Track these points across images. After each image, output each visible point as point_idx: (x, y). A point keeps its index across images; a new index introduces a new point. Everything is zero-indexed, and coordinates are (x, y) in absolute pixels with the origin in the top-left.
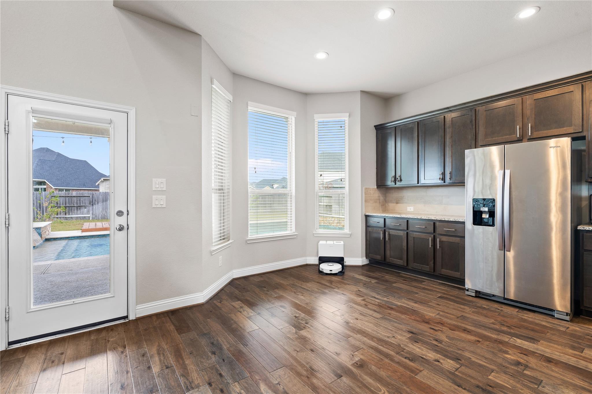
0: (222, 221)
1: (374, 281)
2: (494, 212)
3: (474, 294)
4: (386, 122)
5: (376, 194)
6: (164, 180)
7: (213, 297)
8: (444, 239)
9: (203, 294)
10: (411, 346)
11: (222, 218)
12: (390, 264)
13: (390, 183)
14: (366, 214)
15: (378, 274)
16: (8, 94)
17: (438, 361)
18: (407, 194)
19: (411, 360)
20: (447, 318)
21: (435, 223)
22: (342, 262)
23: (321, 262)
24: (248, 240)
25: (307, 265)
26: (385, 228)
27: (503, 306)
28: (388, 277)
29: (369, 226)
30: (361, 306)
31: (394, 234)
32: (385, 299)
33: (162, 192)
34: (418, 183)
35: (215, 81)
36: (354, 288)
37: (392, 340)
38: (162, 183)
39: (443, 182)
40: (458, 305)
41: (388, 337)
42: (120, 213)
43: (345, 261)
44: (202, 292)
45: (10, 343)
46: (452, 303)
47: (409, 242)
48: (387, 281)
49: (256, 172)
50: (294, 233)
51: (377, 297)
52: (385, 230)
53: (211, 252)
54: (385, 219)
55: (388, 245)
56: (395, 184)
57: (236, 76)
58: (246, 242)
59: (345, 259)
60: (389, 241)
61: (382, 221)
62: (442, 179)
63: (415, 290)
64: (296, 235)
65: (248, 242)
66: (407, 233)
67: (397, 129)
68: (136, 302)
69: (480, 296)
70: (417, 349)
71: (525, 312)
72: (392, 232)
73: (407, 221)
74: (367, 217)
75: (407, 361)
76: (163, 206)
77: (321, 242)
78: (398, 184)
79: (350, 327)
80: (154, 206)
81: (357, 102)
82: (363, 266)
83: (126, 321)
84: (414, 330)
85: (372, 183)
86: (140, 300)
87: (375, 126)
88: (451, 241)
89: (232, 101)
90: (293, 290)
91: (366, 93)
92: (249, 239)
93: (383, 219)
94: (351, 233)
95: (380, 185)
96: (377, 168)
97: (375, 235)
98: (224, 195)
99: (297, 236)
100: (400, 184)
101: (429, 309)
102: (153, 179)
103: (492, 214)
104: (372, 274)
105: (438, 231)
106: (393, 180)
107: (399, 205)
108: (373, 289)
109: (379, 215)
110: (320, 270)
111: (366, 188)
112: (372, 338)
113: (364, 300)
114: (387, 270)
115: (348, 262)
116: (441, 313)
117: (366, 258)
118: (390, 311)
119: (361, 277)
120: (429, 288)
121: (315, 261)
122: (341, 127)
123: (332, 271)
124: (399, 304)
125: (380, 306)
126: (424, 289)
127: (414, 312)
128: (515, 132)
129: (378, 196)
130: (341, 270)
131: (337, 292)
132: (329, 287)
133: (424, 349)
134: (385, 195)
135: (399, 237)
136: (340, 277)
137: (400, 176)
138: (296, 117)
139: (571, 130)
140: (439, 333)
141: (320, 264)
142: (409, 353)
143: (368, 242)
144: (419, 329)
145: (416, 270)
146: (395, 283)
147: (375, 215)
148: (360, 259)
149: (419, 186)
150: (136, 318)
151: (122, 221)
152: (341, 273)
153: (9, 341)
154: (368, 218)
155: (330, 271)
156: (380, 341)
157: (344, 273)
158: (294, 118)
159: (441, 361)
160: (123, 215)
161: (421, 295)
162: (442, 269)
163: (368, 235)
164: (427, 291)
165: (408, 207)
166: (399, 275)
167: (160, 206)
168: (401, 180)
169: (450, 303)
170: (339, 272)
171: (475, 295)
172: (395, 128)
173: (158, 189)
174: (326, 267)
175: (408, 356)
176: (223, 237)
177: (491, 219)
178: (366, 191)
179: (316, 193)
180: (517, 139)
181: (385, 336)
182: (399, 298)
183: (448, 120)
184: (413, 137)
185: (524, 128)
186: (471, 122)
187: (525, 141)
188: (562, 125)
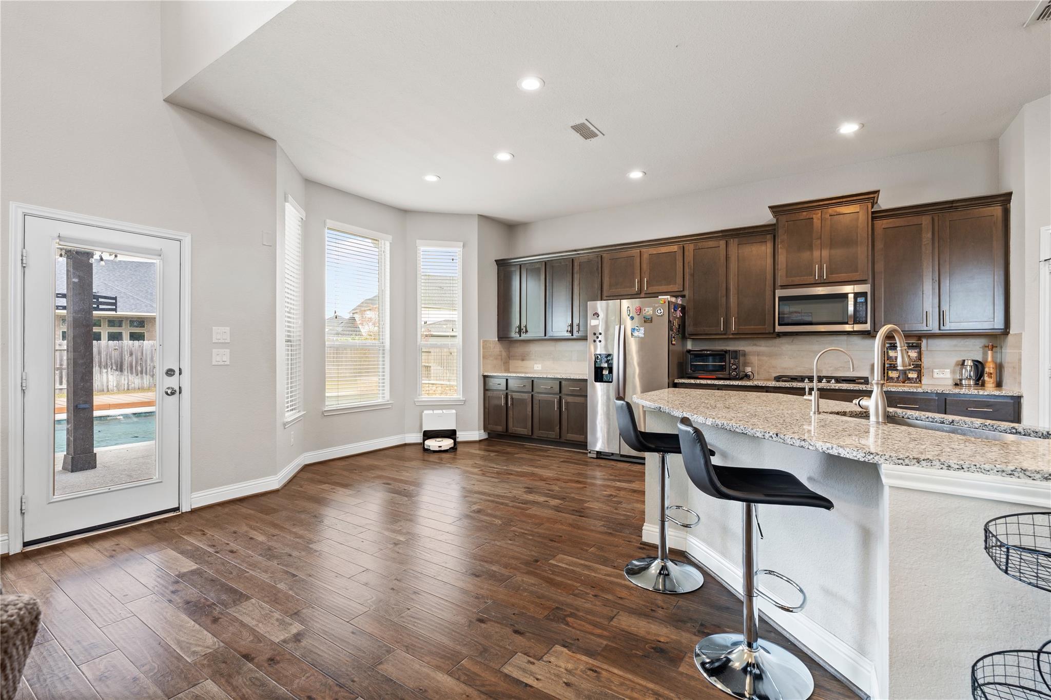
0: (290, 385)
1: (492, 454)
2: (611, 368)
3: (595, 456)
4: (510, 257)
5: (497, 348)
6: (227, 329)
7: (288, 483)
8: (570, 399)
9: (277, 478)
10: (525, 496)
11: (290, 381)
12: (514, 435)
13: (514, 335)
14: (485, 374)
15: (498, 448)
16: (25, 215)
17: (547, 502)
18: (534, 348)
19: (524, 504)
20: (563, 475)
21: (560, 382)
22: (453, 437)
23: (426, 438)
24: (325, 411)
25: (405, 445)
26: (507, 391)
27: (619, 463)
28: (509, 449)
29: (487, 390)
30: (478, 475)
31: (517, 397)
32: (505, 468)
33: (224, 345)
34: (545, 336)
35: (290, 198)
36: (470, 462)
37: (509, 495)
38: (225, 332)
39: (571, 335)
40: (578, 466)
41: (505, 493)
42: (170, 373)
43: (457, 436)
44: (276, 474)
45: (26, 544)
46: (572, 465)
47: (534, 405)
48: (508, 453)
49: (336, 318)
50: (388, 401)
51: (496, 467)
52: (507, 393)
53: (285, 424)
54: (507, 380)
55: (510, 413)
56: (520, 336)
57: (310, 183)
58: (323, 413)
59: (458, 433)
60: (512, 407)
61: (503, 382)
62: (570, 331)
63: (537, 458)
64: (390, 403)
65: (325, 415)
66: (532, 395)
67: (522, 267)
68: (191, 489)
69: (601, 457)
70: (530, 497)
71: (636, 465)
72: (516, 395)
73: (533, 381)
74: (485, 377)
75: (521, 505)
76: (226, 363)
77: (425, 412)
78: (524, 336)
79: (467, 490)
80: (214, 363)
81: (472, 231)
82: (480, 441)
83: (178, 513)
84: (530, 486)
85: (493, 336)
86: (195, 488)
87: (495, 260)
88: (576, 401)
89: (304, 219)
90: (394, 469)
91: (485, 219)
92: (326, 409)
93: (505, 380)
94: (464, 399)
95: (501, 336)
96: (498, 315)
97: (495, 402)
98: (292, 348)
99: (392, 406)
100: (526, 336)
101: (548, 471)
102: (214, 328)
104: (491, 448)
105: (564, 390)
106: (517, 330)
107: (524, 362)
108: (491, 461)
109: (500, 375)
110: (426, 447)
111: (485, 341)
112: (490, 495)
113: (481, 470)
114: (509, 443)
115: (461, 436)
116: (559, 473)
117: (484, 431)
118: (509, 476)
119: (478, 452)
120: (553, 455)
121: (417, 438)
122: (453, 260)
123: (441, 447)
124: (519, 470)
125: (498, 473)
126: (548, 456)
127: (533, 474)
128: (634, 285)
129: (500, 351)
130: (452, 446)
131: (450, 467)
132: (439, 463)
133: (537, 496)
134: (508, 350)
135: (522, 401)
136: (453, 454)
137: (526, 327)
138: (391, 242)
139: (674, 288)
140: (553, 486)
141: (424, 440)
142: (523, 500)
143: (487, 410)
144: (536, 485)
145: (542, 438)
146: (518, 454)
147: (495, 374)
148: (477, 432)
149: (548, 339)
150: (192, 509)
151: (173, 382)
152: (453, 449)
153: (25, 541)
154: (487, 379)
155: (439, 447)
156: (498, 496)
157: (456, 449)
158: (389, 244)
159: (549, 501)
160: (174, 374)
161: (544, 461)
162: (568, 433)
163: (487, 402)
164: (550, 458)
165: (535, 365)
166: (522, 447)
167: (223, 363)
168: (527, 331)
169: (570, 465)
170: (450, 448)
171: (597, 456)
172: (520, 266)
173: (220, 341)
174: (432, 444)
175: (521, 502)
176: (292, 408)
177: (609, 375)
178: (485, 345)
179: (418, 347)
180: (635, 293)
181: (502, 493)
182: (520, 465)
183: (576, 264)
184: (540, 280)
185: (641, 282)
186: (597, 269)
187: (643, 295)
188: (669, 284)
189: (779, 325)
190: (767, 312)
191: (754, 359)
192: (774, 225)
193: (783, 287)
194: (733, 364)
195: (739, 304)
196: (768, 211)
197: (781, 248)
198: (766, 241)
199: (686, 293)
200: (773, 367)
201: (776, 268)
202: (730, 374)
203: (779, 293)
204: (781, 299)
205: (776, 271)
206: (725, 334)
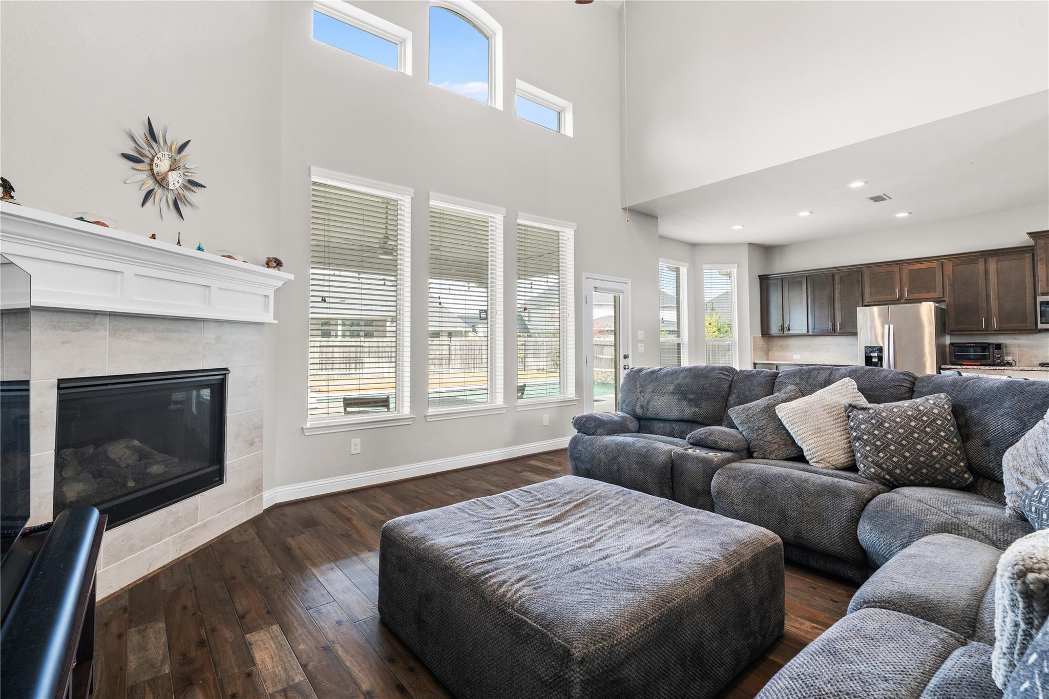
2: (882, 357)
4: (770, 273)
5: (761, 342)
6: (643, 332)
13: (774, 329)
14: (755, 362)
16: (586, 278)
18: (792, 342)
34: (807, 332)
38: (642, 334)
39: (833, 332)
42: (625, 357)
56: (783, 333)
62: (831, 329)
67: (784, 280)
74: (755, 364)
76: (643, 352)
78: (786, 332)
80: (639, 352)
81: (744, 256)
87: (759, 276)
91: (752, 245)
95: (763, 333)
96: (761, 317)
100: (788, 332)
102: (638, 331)
103: (880, 358)
106: (780, 329)
107: (783, 353)
111: (754, 337)
128: (894, 293)
129: (762, 345)
134: (768, 344)
137: (788, 326)
139: (935, 295)
158: (686, 269)
165: (794, 355)
168: (788, 329)
172: (777, 279)
173: (641, 339)
177: (880, 362)
178: (754, 340)
180: (896, 299)
183: (836, 278)
184: (802, 290)
185: (901, 291)
186: (858, 281)
187: (903, 301)
188: (929, 292)
189: (1042, 323)
190: (1028, 313)
191: (1015, 350)
192: (1033, 246)
193: (1043, 294)
194: (997, 354)
195: (1000, 307)
196: (1027, 237)
197: (1040, 264)
198: (1025, 259)
199: (947, 299)
200: (1035, 356)
201: (1037, 279)
202: (994, 361)
203: (1040, 299)
204: (1042, 303)
205: (1037, 282)
206: (986, 331)
